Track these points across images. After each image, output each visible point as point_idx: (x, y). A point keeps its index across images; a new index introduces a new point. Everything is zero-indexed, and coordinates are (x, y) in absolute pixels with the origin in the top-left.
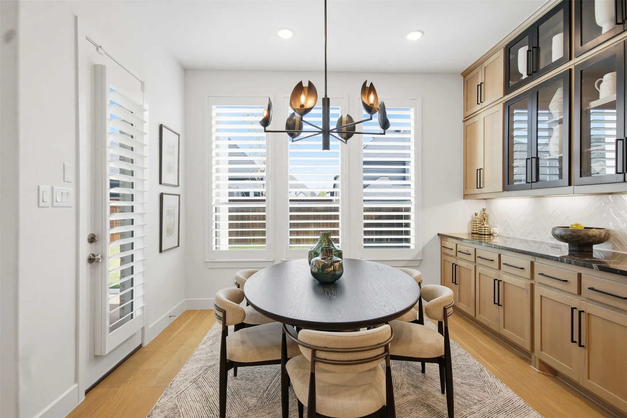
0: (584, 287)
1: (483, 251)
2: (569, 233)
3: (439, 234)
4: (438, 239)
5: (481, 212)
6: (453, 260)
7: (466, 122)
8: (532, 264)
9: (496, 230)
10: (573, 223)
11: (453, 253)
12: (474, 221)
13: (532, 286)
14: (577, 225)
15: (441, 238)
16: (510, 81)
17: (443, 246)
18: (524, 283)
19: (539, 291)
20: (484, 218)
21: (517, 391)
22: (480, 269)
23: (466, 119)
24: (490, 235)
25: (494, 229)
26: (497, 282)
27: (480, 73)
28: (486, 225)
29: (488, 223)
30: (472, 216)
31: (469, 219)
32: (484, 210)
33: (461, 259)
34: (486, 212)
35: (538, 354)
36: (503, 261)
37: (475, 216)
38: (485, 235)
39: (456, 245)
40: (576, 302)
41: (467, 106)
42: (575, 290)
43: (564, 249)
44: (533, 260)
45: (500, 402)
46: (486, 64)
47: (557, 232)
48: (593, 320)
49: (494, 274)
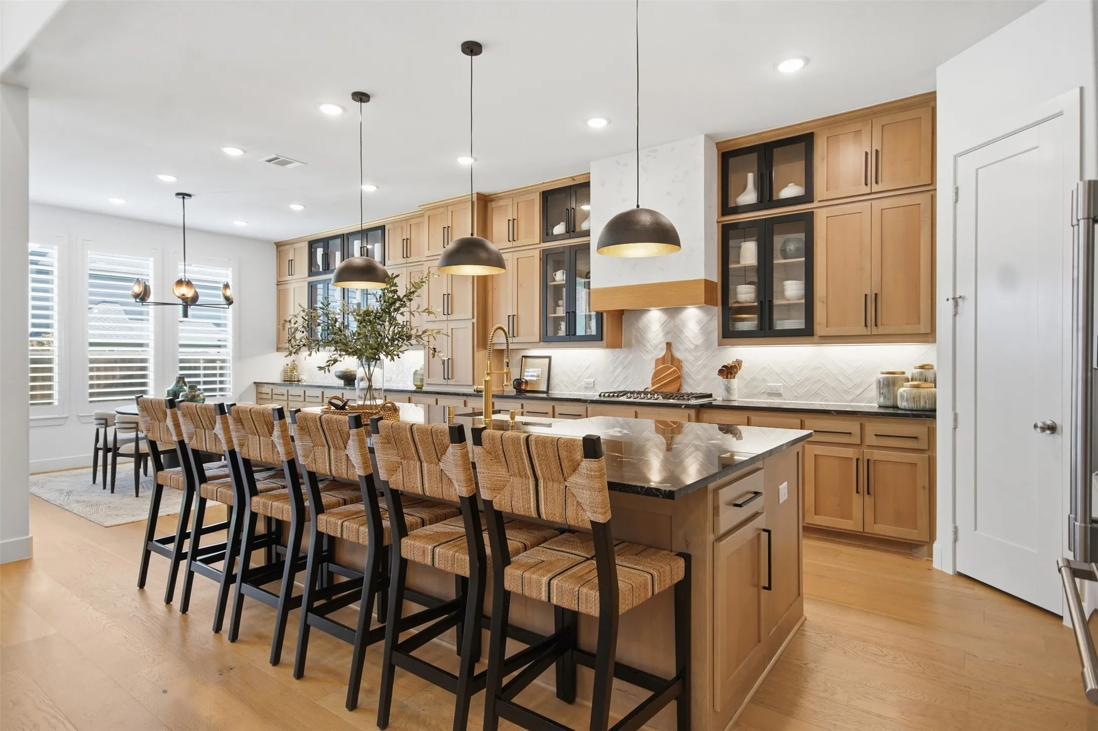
1: (294, 390)
2: (342, 374)
3: (255, 383)
4: (254, 388)
5: (291, 362)
7: (279, 286)
8: (323, 393)
9: (303, 377)
10: (346, 368)
11: (269, 396)
12: (285, 371)
14: (347, 369)
15: (257, 386)
16: (312, 268)
17: (258, 392)
20: (294, 368)
22: (291, 404)
23: (279, 283)
24: (299, 381)
25: (302, 376)
27: (291, 250)
28: (295, 374)
29: (297, 372)
30: (284, 366)
31: (282, 369)
32: (294, 361)
33: (276, 400)
34: (295, 363)
36: (306, 395)
37: (286, 365)
38: (295, 381)
39: (272, 389)
41: (279, 273)
43: (341, 383)
44: (323, 390)
46: (296, 246)
47: (337, 374)
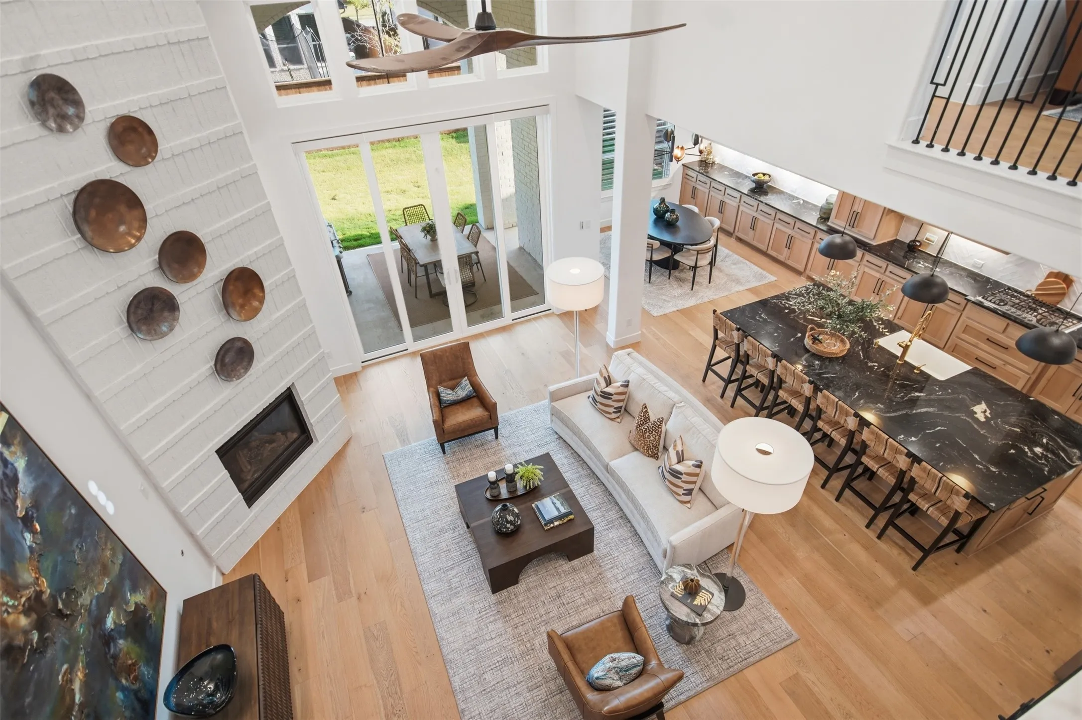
0: (759, 209)
4: (682, 168)
6: (694, 184)
8: (741, 196)
11: (694, 180)
13: (739, 206)
15: (684, 168)
17: (685, 173)
18: (735, 204)
19: (741, 208)
21: (729, 250)
22: (711, 193)
26: (722, 203)
29: (712, 155)
33: (699, 185)
34: (711, 146)
35: (736, 233)
36: (726, 192)
39: (697, 175)
40: (755, 214)
42: (756, 209)
45: (725, 255)
48: (759, 221)
49: (720, 198)
